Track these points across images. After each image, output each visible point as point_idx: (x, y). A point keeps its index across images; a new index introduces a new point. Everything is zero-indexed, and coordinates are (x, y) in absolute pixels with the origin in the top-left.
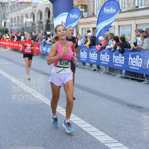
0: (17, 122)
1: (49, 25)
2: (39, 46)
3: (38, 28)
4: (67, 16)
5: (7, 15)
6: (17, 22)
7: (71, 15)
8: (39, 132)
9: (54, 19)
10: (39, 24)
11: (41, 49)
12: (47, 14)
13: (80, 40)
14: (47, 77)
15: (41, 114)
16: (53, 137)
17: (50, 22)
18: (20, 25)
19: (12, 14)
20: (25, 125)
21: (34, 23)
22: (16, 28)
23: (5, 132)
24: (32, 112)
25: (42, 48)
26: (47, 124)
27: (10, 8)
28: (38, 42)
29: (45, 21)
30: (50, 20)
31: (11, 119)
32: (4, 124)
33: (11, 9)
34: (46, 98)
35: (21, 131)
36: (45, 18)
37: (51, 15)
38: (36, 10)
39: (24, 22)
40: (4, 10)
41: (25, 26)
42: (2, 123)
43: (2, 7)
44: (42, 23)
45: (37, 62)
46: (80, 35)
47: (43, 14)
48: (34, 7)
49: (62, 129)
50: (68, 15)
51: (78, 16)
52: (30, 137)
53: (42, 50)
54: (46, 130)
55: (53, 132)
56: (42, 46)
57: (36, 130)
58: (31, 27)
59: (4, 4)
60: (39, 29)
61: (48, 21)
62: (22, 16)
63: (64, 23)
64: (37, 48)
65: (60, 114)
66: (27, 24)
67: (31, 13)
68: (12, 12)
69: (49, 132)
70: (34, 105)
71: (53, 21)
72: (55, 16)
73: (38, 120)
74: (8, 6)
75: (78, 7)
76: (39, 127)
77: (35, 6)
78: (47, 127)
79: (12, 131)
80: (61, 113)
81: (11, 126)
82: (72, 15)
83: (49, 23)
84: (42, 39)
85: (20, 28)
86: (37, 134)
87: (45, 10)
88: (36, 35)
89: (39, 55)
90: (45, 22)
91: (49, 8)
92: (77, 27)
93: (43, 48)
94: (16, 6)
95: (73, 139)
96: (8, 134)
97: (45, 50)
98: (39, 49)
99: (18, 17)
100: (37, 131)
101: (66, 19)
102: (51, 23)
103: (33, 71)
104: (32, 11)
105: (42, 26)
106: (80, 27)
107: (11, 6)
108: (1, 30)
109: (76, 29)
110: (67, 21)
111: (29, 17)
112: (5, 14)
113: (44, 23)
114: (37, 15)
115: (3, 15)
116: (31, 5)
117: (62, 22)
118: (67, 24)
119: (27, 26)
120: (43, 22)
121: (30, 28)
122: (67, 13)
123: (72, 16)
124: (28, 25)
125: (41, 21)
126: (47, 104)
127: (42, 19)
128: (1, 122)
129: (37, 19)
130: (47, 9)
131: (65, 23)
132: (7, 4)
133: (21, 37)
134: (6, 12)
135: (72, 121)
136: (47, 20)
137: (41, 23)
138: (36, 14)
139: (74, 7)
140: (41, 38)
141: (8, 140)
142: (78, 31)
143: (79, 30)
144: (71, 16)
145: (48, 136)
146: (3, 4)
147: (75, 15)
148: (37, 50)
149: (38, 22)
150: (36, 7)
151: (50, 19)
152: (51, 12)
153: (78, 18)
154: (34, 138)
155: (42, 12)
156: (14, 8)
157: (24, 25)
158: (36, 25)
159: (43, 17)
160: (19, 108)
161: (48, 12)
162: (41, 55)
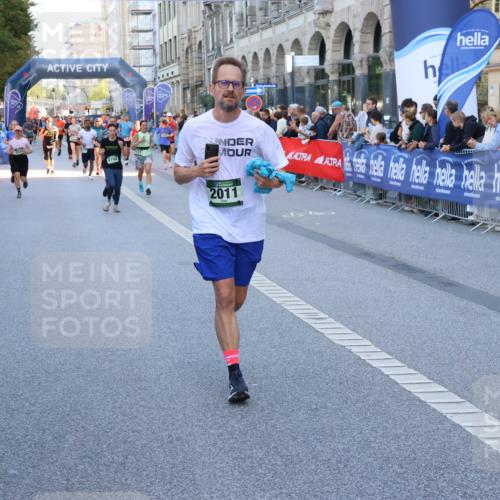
0: (267, 429)
1: (378, 77)
2: (339, 155)
3: (336, 88)
4: (444, 43)
5: (227, 45)
6: (261, 70)
7: (459, 37)
8: (346, 466)
9: (396, 54)
10: (340, 75)
11: (349, 164)
12: (370, 38)
13: (495, 127)
14: (372, 265)
15: (349, 401)
16: (398, 485)
17: (381, 65)
18: (274, 80)
19: (244, 42)
20: (294, 439)
21: (323, 70)
22: (259, 91)
23: (224, 465)
24: (316, 394)
25: (351, 162)
26: (373, 439)
27: (237, 20)
28: (339, 141)
29: (361, 61)
30: (382, 59)
31: (243, 417)
32: (221, 435)
33: (240, 25)
34: (370, 343)
35: (279, 463)
36: (361, 50)
37: (386, 40)
38: (328, 25)
39: (289, 69)
40: (218, 30)
41: (289, 85)
42: (213, 431)
43: (210, 17)
44: (353, 69)
45: (333, 213)
46: (492, 110)
47: (356, 37)
48: (325, 13)
49: (428, 457)
50: (451, 38)
51: (487, 37)
52: (312, 482)
53: (352, 166)
54: (370, 460)
55: (396, 467)
56: (352, 155)
57: (334, 461)
58: (311, 85)
59: (218, 7)
60: (340, 93)
61: (374, 62)
62: (281, 46)
63: (433, 67)
64: (335, 162)
65: (421, 401)
66: (297, 74)
67: (314, 36)
68: (246, 36)
69: (381, 468)
70: (326, 370)
71: (391, 60)
72: (401, 41)
73: (340, 422)
74: (231, 13)
75: (487, 7)
76: (344, 449)
77: (329, 8)
78: (373, 447)
79: (248, 461)
80: (422, 397)
81: (244, 442)
82: (466, 35)
83: (378, 70)
84: (351, 130)
85: (274, 92)
86: (339, 472)
87: (362, 21)
88: (331, 112)
89: (342, 184)
90: (361, 66)
91: (378, 14)
92: (483, 79)
93: (355, 160)
94: (259, 14)
95: (471, 496)
96: (236, 473)
97: (363, 169)
98: (339, 163)
99: (267, 51)
100: (338, 462)
101: (441, 52)
102: (386, 67)
103: (320, 244)
104: (317, 30)
105: (353, 79)
106: (494, 80)
107: (242, 15)
108: (208, 99)
109: (478, 86)
110: (446, 61)
111: (305, 48)
112: (222, 44)
113: (360, 71)
114: (334, 42)
115: (213, 48)
116: (312, 8)
117: (425, 62)
118: (444, 72)
119: (299, 84)
120: (354, 65)
121: (307, 90)
122: (446, 31)
123: (466, 41)
124: (303, 80)
125: (347, 61)
126: (371, 366)
127: (353, 57)
128: (211, 427)
129: (334, 55)
130: (371, 16)
131: (437, 67)
132: (227, 5)
133: (276, 123)
134: (225, 35)
135: (467, 429)
136: (368, 58)
137: (347, 69)
138: (328, 38)
139: (472, 5)
140: (348, 124)
141: (236, 493)
142: (486, 94)
143: (491, 92)
144: (461, 40)
145: (379, 483)
146: (213, 8)
147: (478, 35)
148: (334, 167)
149: (336, 67)
150: (331, 12)
151: (383, 54)
152: (386, 27)
153: (487, 48)
154: (326, 488)
155: (352, 29)
156: (252, 21)
157: (288, 78)
158: (331, 78)
159: (356, 49)
160: (271, 377)
161: (372, 30)
162: (346, 187)
